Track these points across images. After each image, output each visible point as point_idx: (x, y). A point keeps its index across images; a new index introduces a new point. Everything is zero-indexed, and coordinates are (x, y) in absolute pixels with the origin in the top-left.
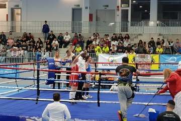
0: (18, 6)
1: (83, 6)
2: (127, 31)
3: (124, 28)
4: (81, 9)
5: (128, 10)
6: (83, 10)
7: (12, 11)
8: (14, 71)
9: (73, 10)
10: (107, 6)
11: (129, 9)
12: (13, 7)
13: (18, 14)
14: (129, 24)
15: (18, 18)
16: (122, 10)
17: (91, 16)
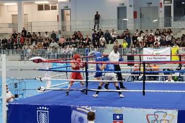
0: (67, 7)
1: (127, 5)
2: (170, 26)
3: (168, 24)
4: (125, 8)
5: (170, 6)
6: (128, 7)
7: (62, 11)
9: (119, 8)
10: (151, 3)
11: (172, 5)
12: (63, 8)
13: (67, 14)
14: (172, 19)
15: (68, 18)
16: (165, 7)
17: (135, 14)
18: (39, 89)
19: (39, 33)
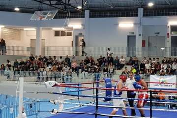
0: (81, 34)
1: (137, 34)
3: (174, 53)
4: (135, 37)
6: (137, 37)
7: (77, 38)
8: (77, 90)
9: (128, 37)
10: (159, 33)
12: (77, 35)
16: (172, 37)
17: (144, 42)
18: (52, 112)
19: (55, 57)
